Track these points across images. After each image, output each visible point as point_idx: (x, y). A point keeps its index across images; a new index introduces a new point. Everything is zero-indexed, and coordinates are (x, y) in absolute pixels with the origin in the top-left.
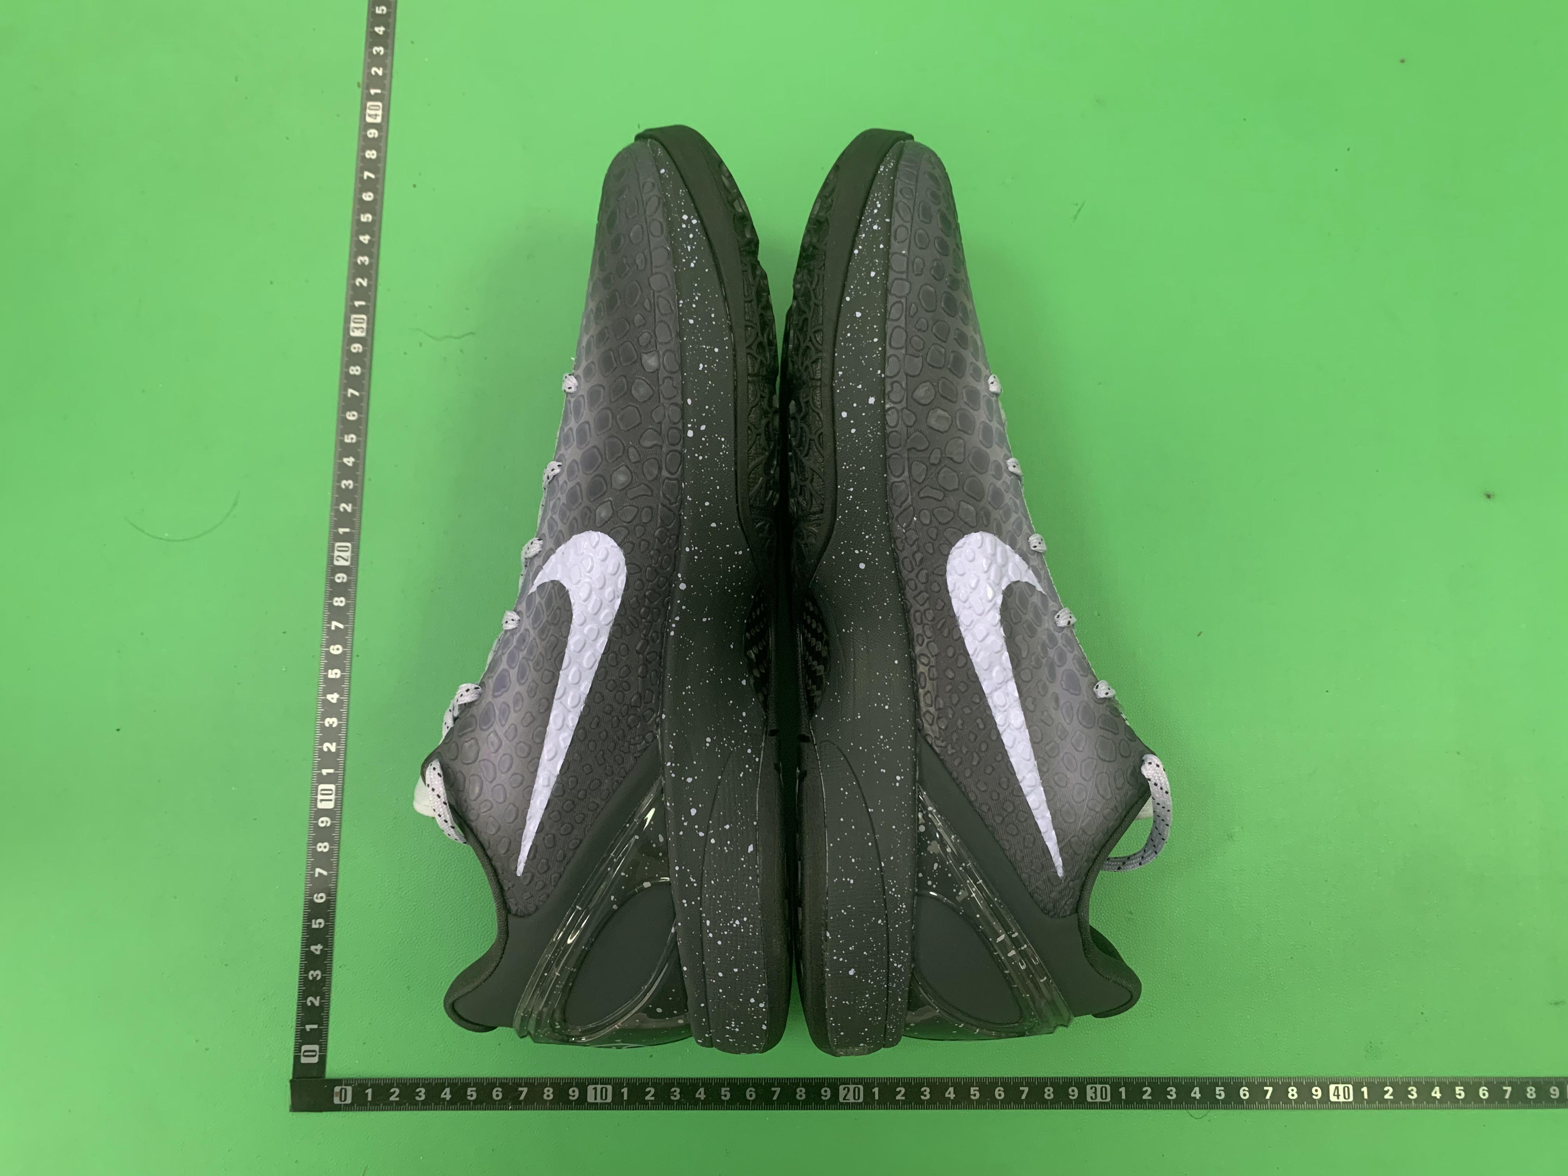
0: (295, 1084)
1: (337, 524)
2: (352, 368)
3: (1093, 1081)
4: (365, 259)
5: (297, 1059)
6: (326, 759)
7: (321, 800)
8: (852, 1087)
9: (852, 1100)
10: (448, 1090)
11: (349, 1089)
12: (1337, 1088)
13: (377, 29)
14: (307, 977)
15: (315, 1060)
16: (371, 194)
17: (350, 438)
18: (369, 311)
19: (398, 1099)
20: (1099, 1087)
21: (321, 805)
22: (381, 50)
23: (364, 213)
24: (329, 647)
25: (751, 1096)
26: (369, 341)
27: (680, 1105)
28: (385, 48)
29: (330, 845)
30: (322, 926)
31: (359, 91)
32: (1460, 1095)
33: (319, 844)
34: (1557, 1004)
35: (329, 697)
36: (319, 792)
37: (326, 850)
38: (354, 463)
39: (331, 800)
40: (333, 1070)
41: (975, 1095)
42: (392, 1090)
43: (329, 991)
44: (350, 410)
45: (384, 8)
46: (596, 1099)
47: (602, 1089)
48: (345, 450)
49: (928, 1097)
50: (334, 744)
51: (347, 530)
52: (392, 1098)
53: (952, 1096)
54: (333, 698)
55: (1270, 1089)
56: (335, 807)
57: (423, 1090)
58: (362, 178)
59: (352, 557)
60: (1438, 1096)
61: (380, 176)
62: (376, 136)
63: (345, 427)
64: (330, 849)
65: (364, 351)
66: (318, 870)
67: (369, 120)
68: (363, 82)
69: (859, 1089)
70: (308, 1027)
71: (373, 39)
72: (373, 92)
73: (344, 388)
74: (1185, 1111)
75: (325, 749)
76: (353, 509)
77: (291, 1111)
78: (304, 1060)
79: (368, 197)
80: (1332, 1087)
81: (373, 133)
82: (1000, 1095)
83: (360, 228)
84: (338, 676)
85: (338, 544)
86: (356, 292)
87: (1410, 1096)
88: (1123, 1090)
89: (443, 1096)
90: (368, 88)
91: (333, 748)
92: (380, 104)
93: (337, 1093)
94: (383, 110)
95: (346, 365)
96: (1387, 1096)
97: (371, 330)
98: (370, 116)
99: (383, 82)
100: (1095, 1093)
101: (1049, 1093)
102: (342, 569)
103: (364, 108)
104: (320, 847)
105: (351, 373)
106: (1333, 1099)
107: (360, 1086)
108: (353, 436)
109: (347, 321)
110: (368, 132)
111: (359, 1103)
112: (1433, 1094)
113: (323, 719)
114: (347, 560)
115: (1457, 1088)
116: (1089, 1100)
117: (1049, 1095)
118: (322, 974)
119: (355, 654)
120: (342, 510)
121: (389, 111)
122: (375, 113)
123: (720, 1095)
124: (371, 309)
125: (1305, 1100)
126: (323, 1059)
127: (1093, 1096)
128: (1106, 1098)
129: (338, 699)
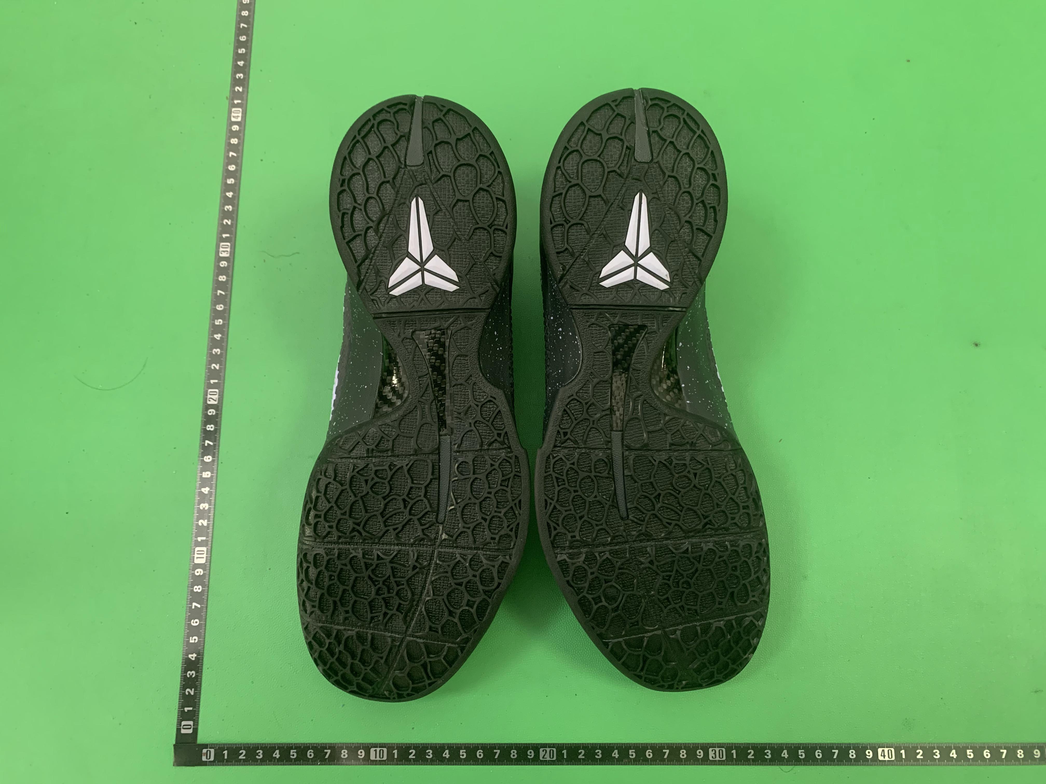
0: (177, 747)
1: (209, 378)
2: (221, 277)
3: (713, 745)
4: (230, 208)
5: (178, 730)
6: (201, 531)
7: (197, 558)
8: (548, 749)
9: (548, 759)
10: (277, 751)
11: (212, 751)
12: (883, 751)
13: (239, 63)
14: (186, 675)
15: (190, 731)
16: (234, 166)
17: (219, 322)
18: (232, 240)
19: (244, 758)
20: (717, 749)
21: (197, 561)
22: (241, 75)
23: (229, 178)
24: (203, 457)
25: (480, 755)
26: (232, 260)
27: (432, 762)
28: (244, 74)
29: (202, 587)
30: (196, 641)
31: (227, 102)
32: (970, 755)
33: (195, 587)
34: (1036, 692)
35: (203, 490)
36: (196, 552)
37: (200, 591)
38: (221, 338)
39: (203, 558)
40: (202, 738)
41: (632, 755)
42: (241, 752)
43: (201, 684)
44: (219, 304)
45: (244, 50)
46: (376, 757)
47: (380, 751)
48: (215, 329)
49: (600, 756)
50: (206, 521)
51: (216, 381)
52: (241, 757)
53: (617, 756)
54: (206, 490)
55: (837, 751)
56: (206, 562)
57: (261, 752)
58: (228, 156)
59: (219, 399)
60: (955, 756)
61: (240, 155)
62: (238, 129)
63: (216, 314)
64: (202, 590)
65: (228, 265)
66: (194, 604)
67: (233, 119)
68: (230, 96)
69: (553, 751)
70: (186, 709)
71: (236, 69)
72: (236, 102)
73: (215, 289)
74: (777, 767)
75: (200, 524)
76: (220, 368)
77: (174, 765)
78: (183, 731)
79: (232, 168)
80: (880, 750)
81: (235, 128)
82: (649, 755)
83: (227, 188)
84: (209, 476)
85: (210, 390)
86: (224, 229)
87: (935, 757)
88: (734, 752)
89: (274, 755)
90: (233, 100)
91: (205, 523)
92: (240, 109)
93: (204, 753)
94: (242, 113)
95: (217, 275)
96: (919, 757)
97: (233, 252)
98: (234, 117)
99: (243, 96)
100: (715, 754)
101: (683, 754)
102: (212, 406)
103: (230, 112)
104: (196, 589)
105: (220, 280)
106: (881, 758)
107: (219, 749)
108: (221, 320)
109: (218, 247)
110: (233, 127)
111: (219, 760)
112: (951, 755)
113: (199, 504)
114: (215, 401)
115: (968, 751)
116: (711, 758)
117: (683, 755)
118: (196, 673)
119: (220, 462)
120: (213, 368)
121: (246, 113)
122: (237, 115)
123: (459, 755)
124: (233, 239)
125: (861, 759)
126: (195, 731)
127: (714, 756)
128: (723, 757)
129: (209, 491)
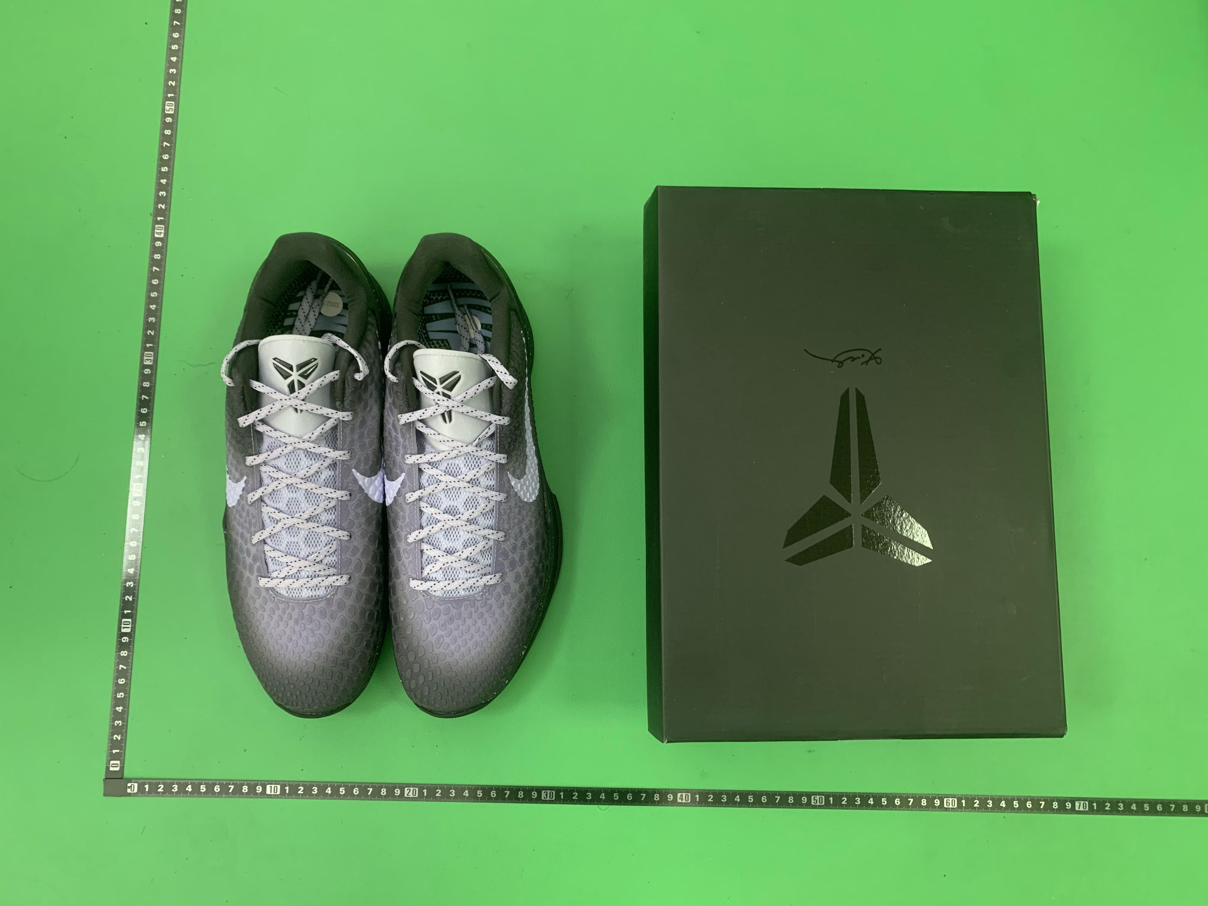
0: (106, 782)
1: (135, 473)
2: (145, 383)
3: (546, 788)
4: (153, 319)
5: (108, 768)
6: (126, 605)
7: (124, 628)
8: (412, 789)
9: (412, 796)
10: (190, 786)
11: (136, 785)
12: (682, 795)
13: (162, 181)
14: (114, 724)
15: (118, 769)
16: (157, 280)
19: (162, 790)
20: (549, 792)
21: (123, 630)
22: (164, 193)
23: (153, 292)
24: (129, 542)
25: (356, 792)
26: (155, 367)
27: (316, 797)
28: (167, 192)
29: (128, 652)
30: (122, 697)
31: (150, 219)
32: (751, 800)
34: (809, 752)
35: (129, 570)
36: (122, 623)
37: (125, 655)
38: (144, 438)
39: (129, 628)
40: (127, 774)
41: (480, 795)
42: (159, 786)
43: (126, 732)
44: (143, 407)
45: (167, 168)
46: (271, 792)
47: (275, 787)
48: (139, 430)
49: (454, 795)
50: (131, 596)
51: (140, 476)
52: (159, 790)
53: (467, 795)
55: (644, 795)
56: (131, 631)
57: (176, 786)
58: (152, 271)
59: (142, 492)
60: (738, 800)
61: (162, 269)
62: (161, 245)
63: (141, 417)
64: (128, 654)
65: (152, 373)
66: (121, 666)
67: (156, 236)
68: (153, 213)
69: (416, 790)
70: (114, 751)
71: (160, 187)
72: (159, 219)
73: (140, 394)
74: (596, 806)
75: (126, 599)
76: (143, 465)
77: (103, 796)
78: (111, 769)
79: (155, 282)
80: (679, 795)
81: (158, 244)
82: (494, 795)
83: (150, 300)
84: (134, 559)
85: (135, 484)
86: (147, 339)
87: (722, 800)
88: (562, 793)
89: (187, 789)
90: (156, 217)
91: (130, 599)
92: (163, 226)
93: (129, 786)
94: (165, 230)
95: (141, 381)
96: (709, 800)
97: (156, 361)
98: (157, 233)
99: (165, 213)
100: (546, 795)
102: (136, 499)
103: (153, 229)
104: (122, 653)
105: (144, 385)
106: (679, 801)
107: (142, 783)
108: (144, 422)
109: (142, 356)
110: (156, 243)
111: (141, 792)
112: (736, 799)
113: (125, 583)
114: (139, 494)
115: (749, 797)
116: (543, 798)
118: (122, 722)
119: (143, 546)
120: (137, 465)
121: (168, 230)
122: (160, 232)
123: (339, 792)
124: (156, 349)
125: (663, 802)
126: (122, 768)
127: (545, 796)
128: (552, 798)
129: (134, 572)
